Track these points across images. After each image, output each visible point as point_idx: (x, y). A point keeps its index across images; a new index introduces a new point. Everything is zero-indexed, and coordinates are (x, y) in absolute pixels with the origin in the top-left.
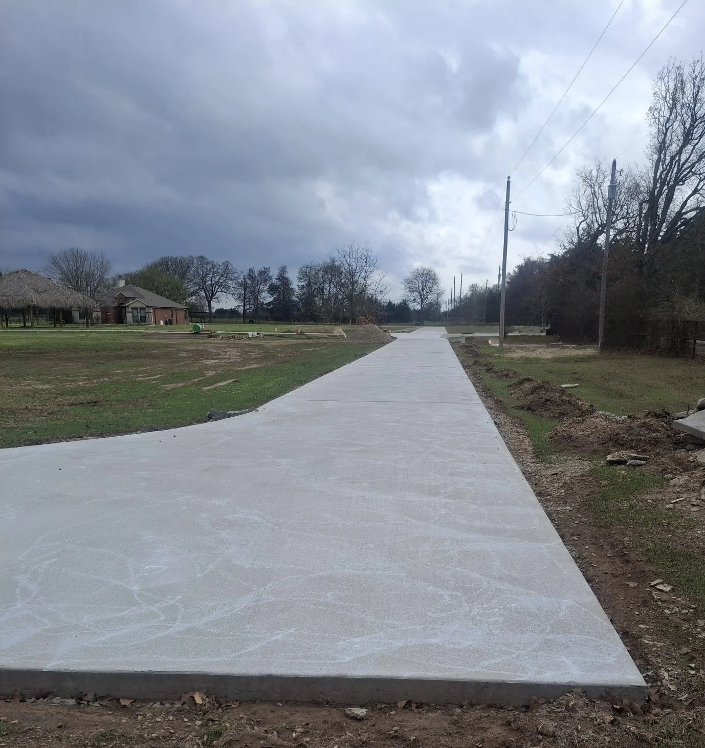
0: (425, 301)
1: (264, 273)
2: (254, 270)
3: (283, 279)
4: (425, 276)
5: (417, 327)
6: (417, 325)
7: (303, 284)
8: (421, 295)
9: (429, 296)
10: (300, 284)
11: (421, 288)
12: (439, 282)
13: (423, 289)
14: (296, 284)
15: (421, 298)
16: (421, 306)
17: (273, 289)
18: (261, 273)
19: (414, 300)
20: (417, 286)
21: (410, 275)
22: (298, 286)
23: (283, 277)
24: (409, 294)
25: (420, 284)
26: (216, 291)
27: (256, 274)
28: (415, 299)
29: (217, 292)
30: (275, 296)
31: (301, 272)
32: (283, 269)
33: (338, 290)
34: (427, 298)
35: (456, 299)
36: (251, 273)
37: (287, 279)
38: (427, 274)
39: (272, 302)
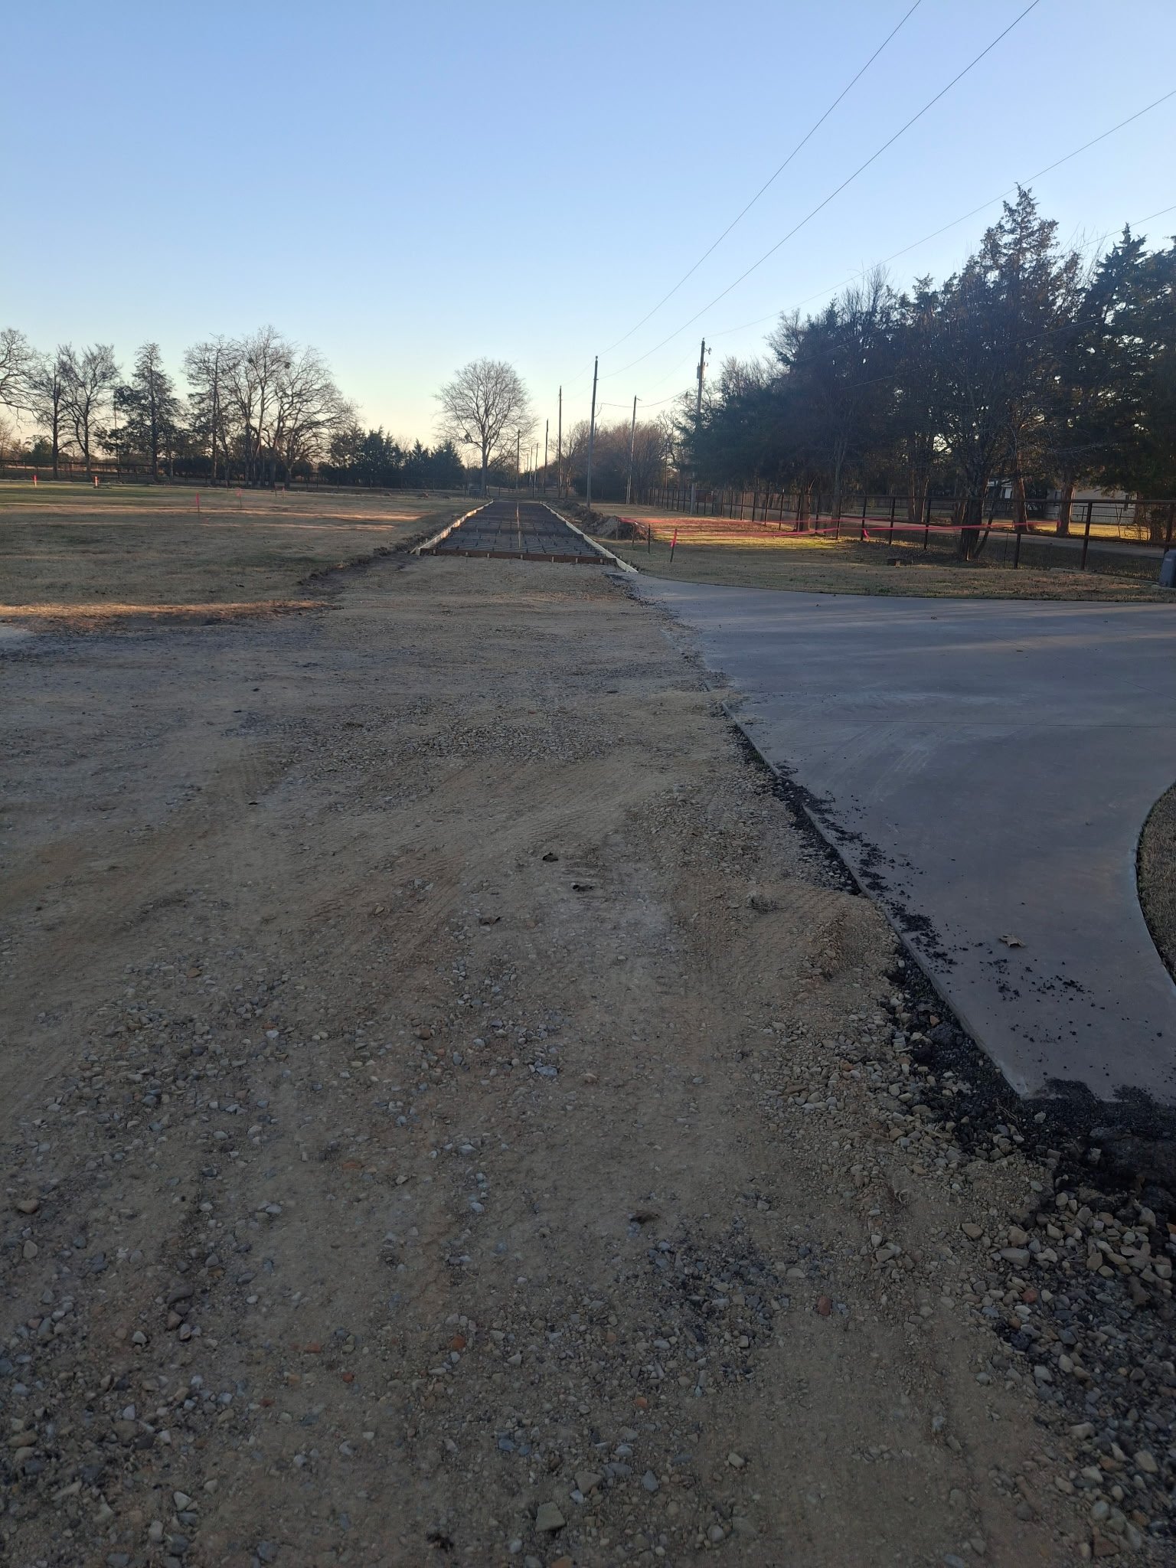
0: (493, 441)
1: (101, 358)
2: (72, 349)
3: (154, 380)
4: (493, 381)
7: (199, 389)
8: (483, 427)
9: (502, 431)
10: (193, 390)
11: (482, 410)
12: (526, 398)
13: (487, 412)
14: (182, 389)
15: (483, 431)
16: (484, 452)
17: (124, 398)
18: (92, 360)
19: (468, 438)
20: (474, 405)
21: (454, 379)
22: (190, 395)
23: (150, 370)
24: (454, 423)
25: (481, 403)
27: (80, 359)
28: (468, 436)
30: (134, 416)
31: (190, 360)
32: (151, 353)
33: (287, 406)
34: (497, 433)
37: (162, 377)
38: (497, 378)
39: (125, 429)
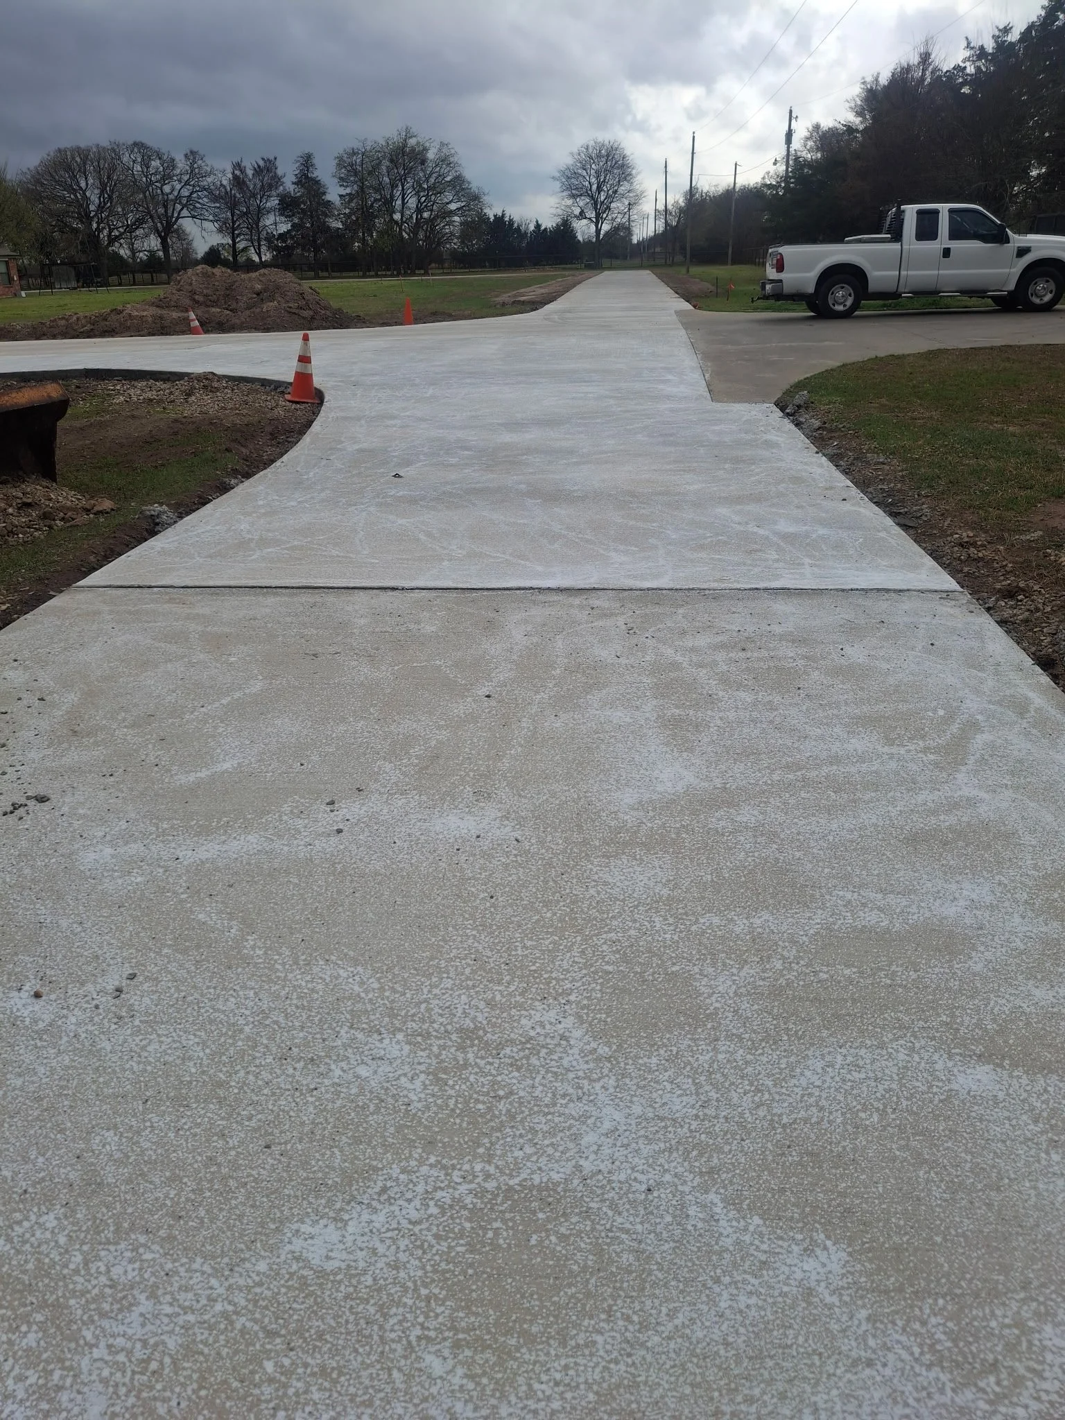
0: (605, 215)
1: (267, 169)
2: (243, 164)
3: (307, 180)
4: (604, 160)
5: (587, 273)
6: (590, 267)
7: (348, 190)
8: (596, 203)
9: (613, 205)
10: (343, 191)
11: (594, 187)
12: (634, 172)
13: (599, 189)
14: (334, 191)
15: (596, 208)
16: (597, 226)
17: (288, 205)
18: (258, 171)
19: (582, 215)
20: (586, 184)
21: (569, 161)
22: (341, 196)
23: (307, 177)
24: (570, 202)
25: (593, 180)
26: (176, 215)
27: (250, 173)
28: (582, 213)
29: (178, 218)
30: (296, 221)
31: (341, 163)
32: (307, 162)
33: (423, 199)
34: (608, 208)
35: (670, 207)
36: (237, 172)
37: (317, 182)
38: (608, 156)
39: (289, 231)
